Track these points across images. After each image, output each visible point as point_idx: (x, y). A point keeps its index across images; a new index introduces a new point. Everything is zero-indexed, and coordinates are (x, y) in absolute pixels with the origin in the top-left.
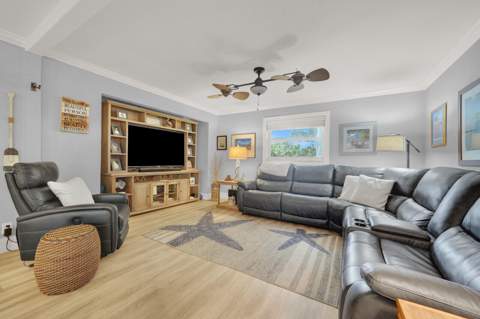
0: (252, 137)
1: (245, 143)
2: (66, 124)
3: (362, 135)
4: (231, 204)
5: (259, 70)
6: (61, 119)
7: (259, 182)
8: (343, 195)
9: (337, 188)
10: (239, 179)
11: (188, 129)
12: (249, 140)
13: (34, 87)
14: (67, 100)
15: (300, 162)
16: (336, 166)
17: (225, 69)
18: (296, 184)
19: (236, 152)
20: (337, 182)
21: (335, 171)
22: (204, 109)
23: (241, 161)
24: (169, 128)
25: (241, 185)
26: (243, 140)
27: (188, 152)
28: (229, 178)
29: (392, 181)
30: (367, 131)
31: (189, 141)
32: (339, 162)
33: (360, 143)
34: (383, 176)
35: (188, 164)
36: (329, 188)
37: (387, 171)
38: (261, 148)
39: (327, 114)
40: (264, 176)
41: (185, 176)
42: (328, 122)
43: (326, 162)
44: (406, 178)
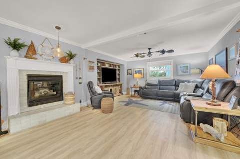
0: (142, 70)
1: (140, 72)
2: (90, 69)
3: (186, 68)
4: (137, 95)
5: (150, 49)
6: (89, 67)
7: (147, 86)
8: (179, 90)
9: (177, 87)
10: (139, 86)
11: (117, 68)
12: (141, 71)
13: (85, 59)
14: (90, 62)
15: (162, 79)
16: (176, 79)
17: (138, 49)
18: (161, 87)
19: (137, 75)
20: (177, 85)
21: (176, 82)
22: (124, 60)
23: (139, 79)
24: (112, 68)
25: (141, 88)
26: (138, 71)
27: (118, 77)
28: (135, 86)
29: (196, 83)
30: (188, 67)
31: (118, 72)
32: (177, 78)
33: (185, 71)
34: (193, 82)
35: (118, 81)
36: (174, 87)
37: (195, 81)
38: (146, 74)
39: (172, 61)
40: (148, 84)
41: (117, 85)
42: (172, 64)
43: (172, 78)
44: (200, 82)
